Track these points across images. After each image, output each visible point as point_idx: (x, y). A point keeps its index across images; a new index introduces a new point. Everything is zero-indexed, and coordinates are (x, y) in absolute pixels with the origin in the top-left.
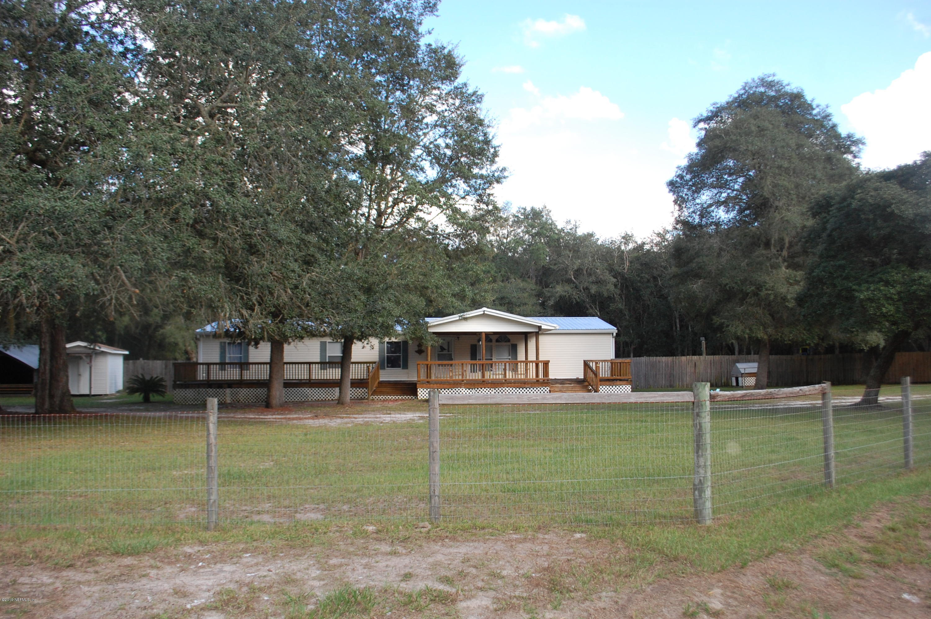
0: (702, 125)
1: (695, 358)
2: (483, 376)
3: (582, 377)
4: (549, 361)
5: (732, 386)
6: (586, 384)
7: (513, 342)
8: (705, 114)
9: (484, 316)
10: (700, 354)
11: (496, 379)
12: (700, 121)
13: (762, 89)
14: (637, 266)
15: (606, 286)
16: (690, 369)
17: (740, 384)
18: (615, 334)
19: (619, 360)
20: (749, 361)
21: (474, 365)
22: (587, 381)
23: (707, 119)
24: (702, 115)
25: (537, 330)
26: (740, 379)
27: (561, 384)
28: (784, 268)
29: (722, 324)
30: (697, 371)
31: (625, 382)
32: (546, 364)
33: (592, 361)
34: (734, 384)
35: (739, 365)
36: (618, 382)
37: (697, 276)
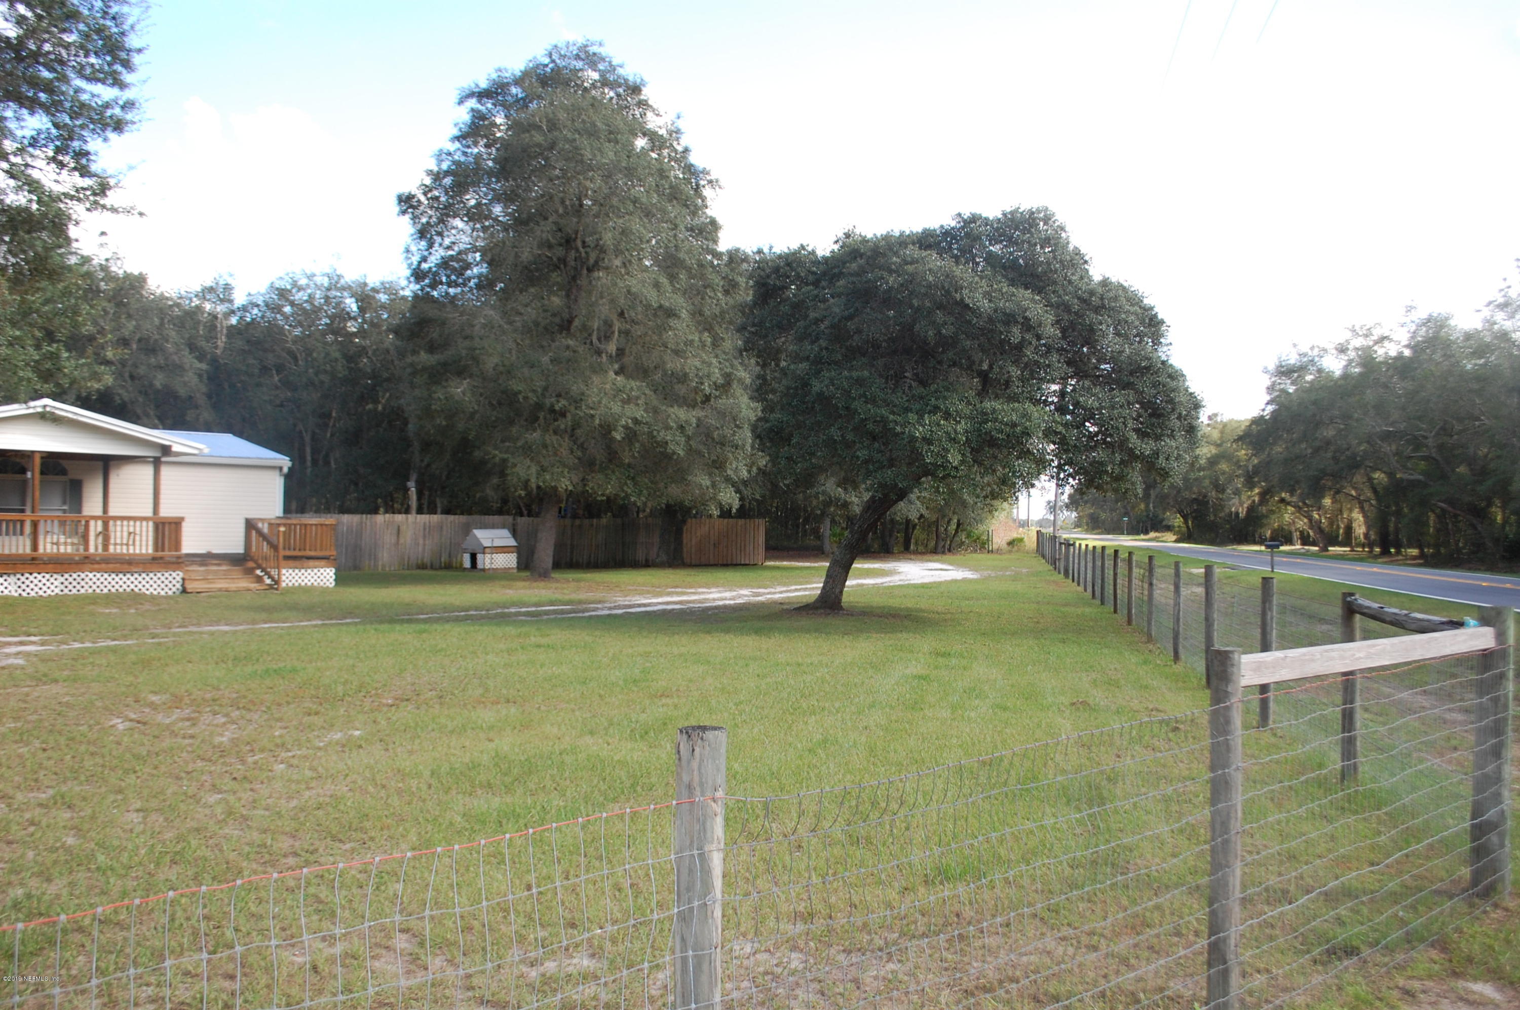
0: (472, 103)
1: (399, 518)
2: (35, 547)
3: (241, 550)
4: (182, 519)
5: (461, 568)
6: (251, 564)
7: (73, 475)
8: (484, 85)
9: (45, 417)
10: (407, 511)
11: (58, 554)
12: (471, 95)
13: (579, 64)
14: (239, 343)
15: (182, 376)
16: (389, 538)
17: (480, 565)
18: (286, 470)
19: (296, 519)
20: (493, 527)
21: (15, 522)
22: (252, 559)
23: (482, 95)
24: (477, 85)
25: (158, 454)
26: (479, 557)
27: (202, 565)
28: (612, 374)
29: (504, 461)
30: (402, 541)
31: (323, 563)
32: (176, 524)
33: (262, 520)
34: (467, 563)
35: (480, 534)
36: (311, 563)
37: (461, 372)
